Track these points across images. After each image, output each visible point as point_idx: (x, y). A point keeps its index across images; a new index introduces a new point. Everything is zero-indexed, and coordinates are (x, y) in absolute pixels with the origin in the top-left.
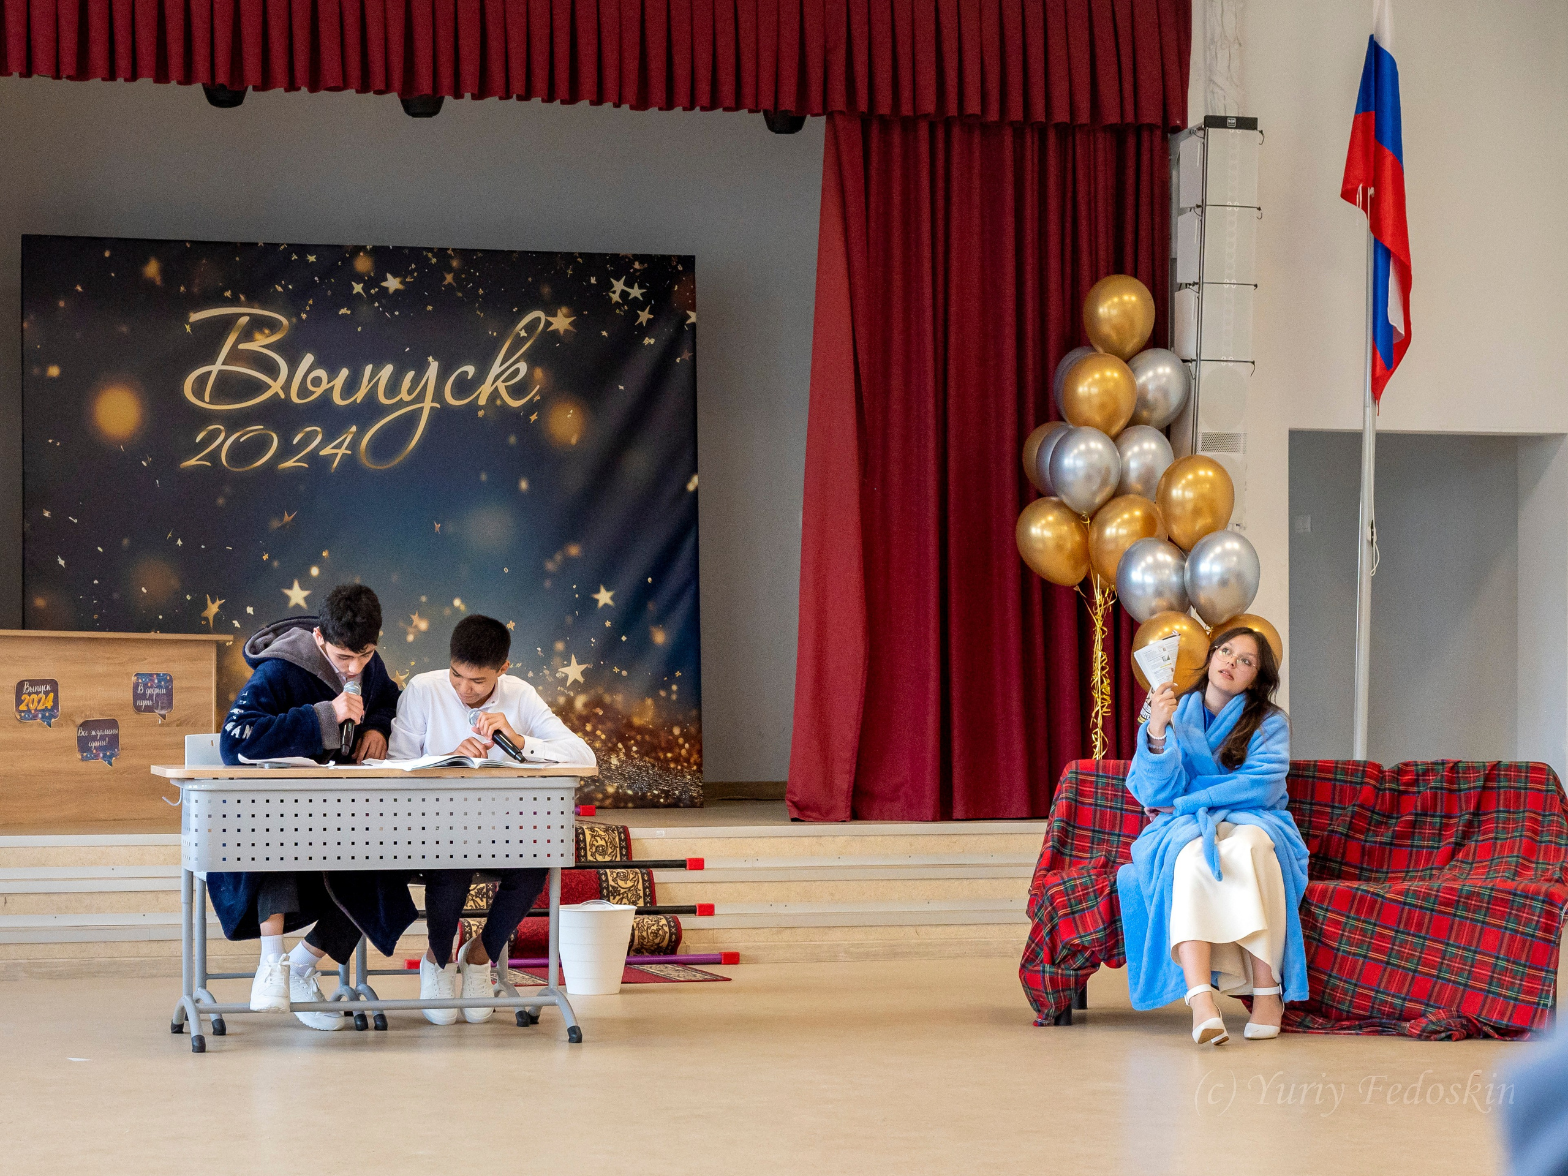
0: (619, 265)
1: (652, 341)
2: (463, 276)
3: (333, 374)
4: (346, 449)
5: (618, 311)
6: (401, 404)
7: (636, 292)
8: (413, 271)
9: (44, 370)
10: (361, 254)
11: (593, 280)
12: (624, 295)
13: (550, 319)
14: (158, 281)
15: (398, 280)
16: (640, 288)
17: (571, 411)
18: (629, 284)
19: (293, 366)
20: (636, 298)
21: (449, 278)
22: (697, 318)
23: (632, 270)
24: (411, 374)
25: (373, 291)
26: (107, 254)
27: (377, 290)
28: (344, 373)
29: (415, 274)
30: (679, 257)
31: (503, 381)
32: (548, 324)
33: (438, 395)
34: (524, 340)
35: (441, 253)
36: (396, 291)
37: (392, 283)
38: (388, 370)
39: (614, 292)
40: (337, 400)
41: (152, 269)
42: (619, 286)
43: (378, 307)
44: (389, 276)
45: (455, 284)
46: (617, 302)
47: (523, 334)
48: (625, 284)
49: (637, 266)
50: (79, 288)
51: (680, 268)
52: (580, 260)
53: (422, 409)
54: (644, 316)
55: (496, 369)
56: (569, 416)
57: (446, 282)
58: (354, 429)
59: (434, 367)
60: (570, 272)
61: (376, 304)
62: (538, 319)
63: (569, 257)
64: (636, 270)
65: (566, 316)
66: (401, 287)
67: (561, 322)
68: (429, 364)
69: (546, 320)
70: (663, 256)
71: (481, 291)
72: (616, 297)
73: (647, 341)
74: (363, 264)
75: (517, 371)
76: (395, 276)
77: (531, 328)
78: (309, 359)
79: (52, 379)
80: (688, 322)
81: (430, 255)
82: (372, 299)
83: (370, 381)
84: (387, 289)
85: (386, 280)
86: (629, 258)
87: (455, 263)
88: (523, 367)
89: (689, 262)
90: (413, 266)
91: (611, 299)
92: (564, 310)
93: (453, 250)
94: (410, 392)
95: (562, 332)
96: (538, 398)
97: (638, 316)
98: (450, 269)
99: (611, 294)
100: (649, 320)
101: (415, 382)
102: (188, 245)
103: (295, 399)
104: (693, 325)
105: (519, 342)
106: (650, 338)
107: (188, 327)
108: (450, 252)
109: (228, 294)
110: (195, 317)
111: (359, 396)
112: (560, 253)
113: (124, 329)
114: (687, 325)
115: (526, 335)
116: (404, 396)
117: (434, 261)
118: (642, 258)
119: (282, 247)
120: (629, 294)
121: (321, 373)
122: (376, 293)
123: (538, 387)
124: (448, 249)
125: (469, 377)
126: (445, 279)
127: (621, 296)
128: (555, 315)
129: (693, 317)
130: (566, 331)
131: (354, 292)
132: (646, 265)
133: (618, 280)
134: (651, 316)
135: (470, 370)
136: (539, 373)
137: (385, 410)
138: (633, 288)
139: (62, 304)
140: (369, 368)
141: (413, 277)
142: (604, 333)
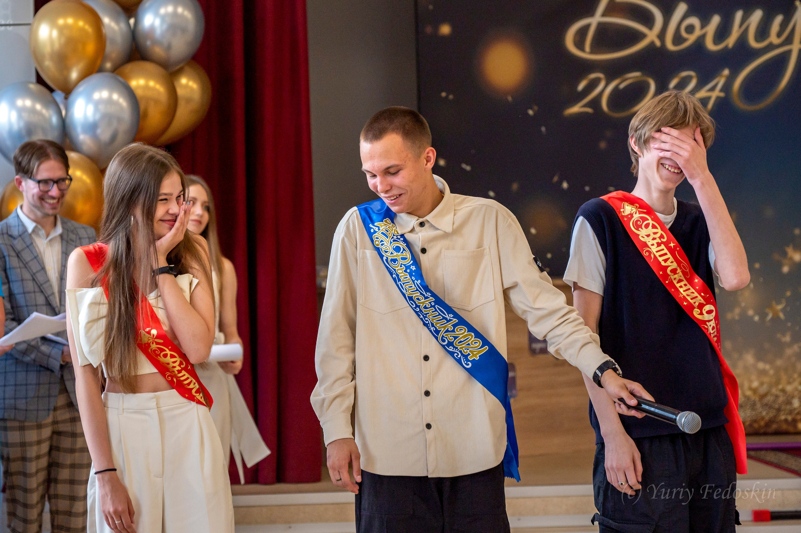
3: (705, 22)
4: (721, 91)
6: (771, 47)
9: (437, 29)
19: (668, 13)
24: (779, 19)
28: (716, 20)
38: (757, 15)
40: (710, 45)
53: (789, 52)
58: (726, 72)
78: (682, 8)
79: (444, 37)
83: (741, 26)
94: (779, 35)
101: (783, 26)
103: (670, 46)
111: (731, 41)
116: (773, 39)
121: (694, 21)
137: (756, 53)
140: (739, 15)
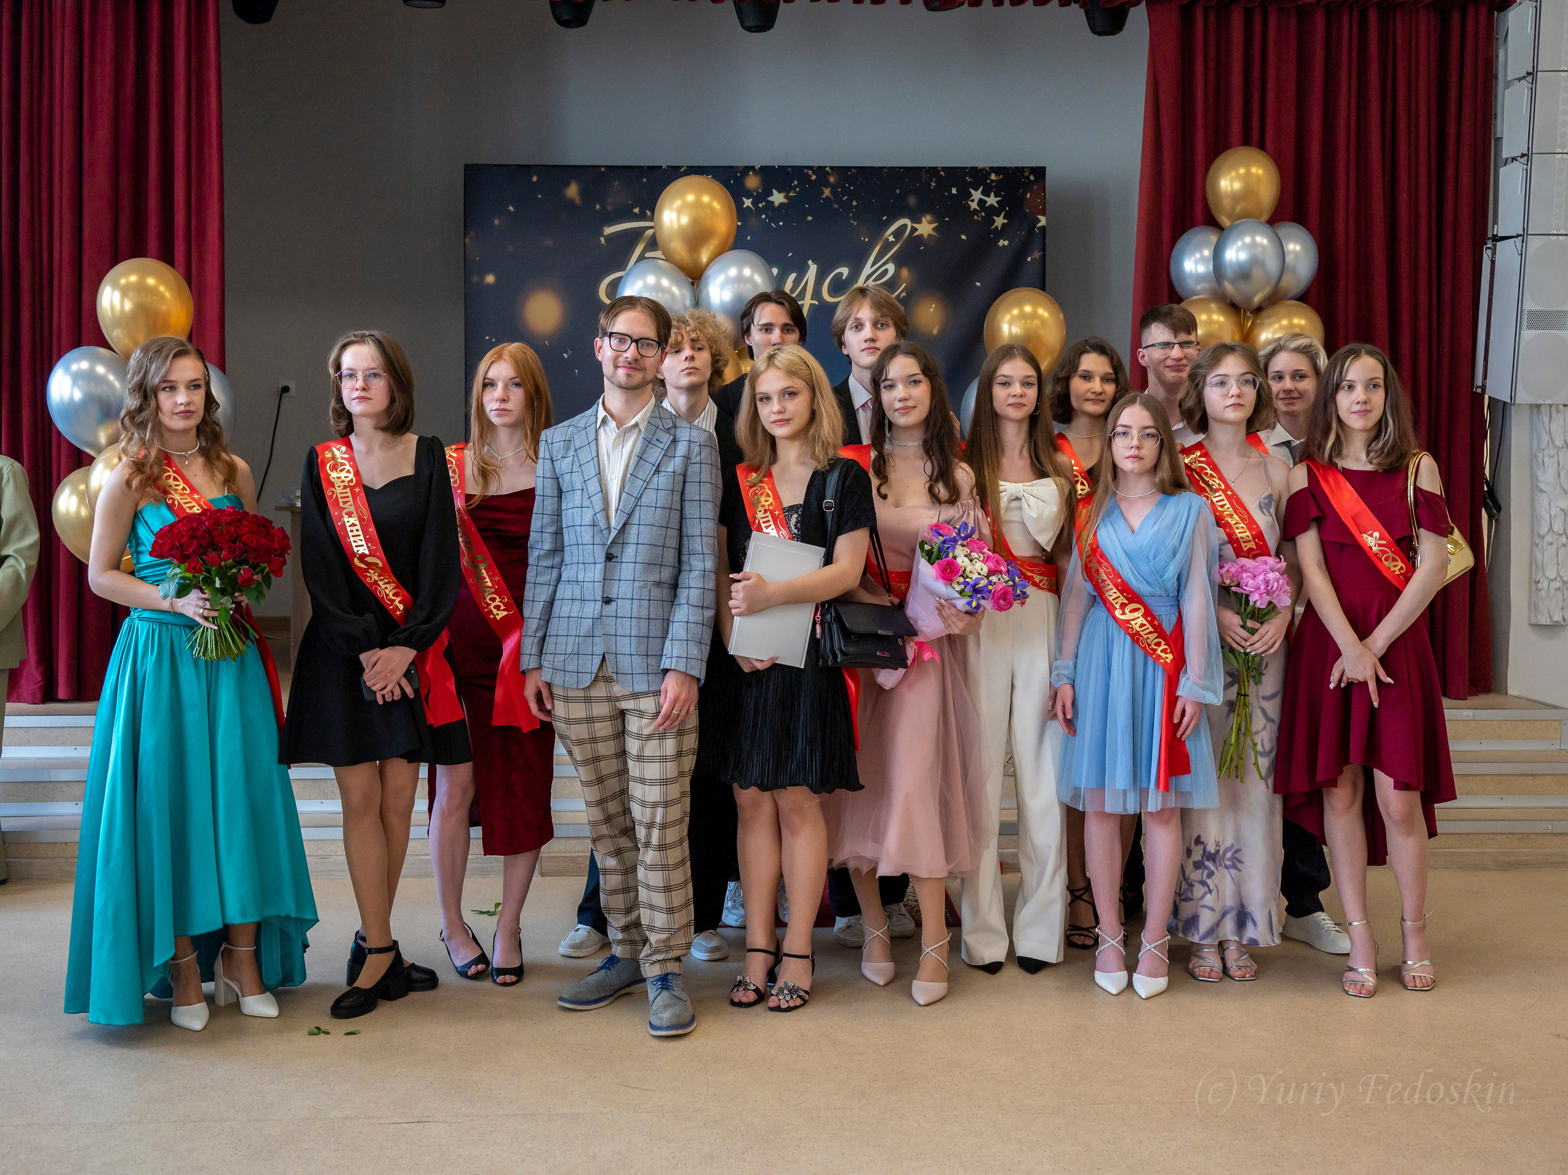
0: (977, 176)
1: (1006, 243)
2: (839, 190)
5: (976, 217)
7: (992, 200)
8: (796, 186)
9: (482, 278)
10: (751, 173)
11: (954, 191)
12: (981, 203)
13: (915, 225)
14: (578, 200)
15: (782, 195)
16: (996, 196)
17: (934, 306)
18: (986, 193)
20: (992, 205)
21: (827, 192)
22: (1047, 220)
23: (989, 181)
24: (793, 276)
25: (760, 205)
26: (535, 179)
27: (764, 203)
29: (798, 189)
30: (1031, 168)
31: (875, 280)
32: (914, 230)
33: (817, 293)
34: (893, 244)
35: (820, 170)
36: (781, 204)
37: (778, 198)
39: (973, 201)
41: (572, 191)
42: (977, 195)
43: (765, 219)
44: (774, 191)
45: (832, 198)
46: (975, 209)
47: (891, 239)
48: (983, 193)
49: (993, 177)
50: (511, 208)
51: (1032, 178)
52: (942, 173)
54: (999, 221)
55: (867, 270)
56: (932, 310)
57: (824, 196)
59: (813, 269)
60: (933, 184)
61: (764, 216)
62: (905, 226)
63: (933, 171)
64: (992, 181)
65: (930, 223)
66: (785, 201)
67: (926, 228)
68: (809, 267)
69: (912, 226)
70: (1017, 168)
71: (855, 203)
72: (974, 205)
73: (1001, 243)
74: (752, 182)
75: (886, 271)
76: (780, 191)
77: (898, 234)
79: (489, 285)
80: (1039, 225)
81: (810, 172)
82: (759, 211)
84: (773, 202)
85: (772, 195)
86: (986, 171)
87: (832, 179)
88: (891, 268)
89: (1040, 172)
90: (796, 182)
91: (969, 207)
92: (928, 217)
93: (831, 168)
95: (926, 236)
96: (904, 294)
97: (994, 221)
98: (827, 184)
99: (970, 203)
100: (1003, 224)
102: (603, 169)
104: (1043, 228)
105: (888, 246)
106: (1004, 241)
107: (602, 239)
108: (827, 169)
109: (636, 210)
110: (609, 230)
112: (925, 168)
113: (549, 242)
114: (1038, 228)
115: (894, 240)
117: (814, 177)
118: (998, 170)
119: (683, 169)
120: (986, 202)
122: (763, 206)
123: (904, 285)
124: (826, 167)
125: (844, 278)
126: (823, 193)
127: (979, 204)
128: (920, 222)
129: (1043, 221)
130: (929, 235)
131: (745, 206)
132: (1001, 176)
133: (976, 190)
134: (1006, 221)
135: (845, 271)
136: (905, 273)
138: (989, 196)
139: (497, 222)
141: (795, 192)
142: (963, 237)
